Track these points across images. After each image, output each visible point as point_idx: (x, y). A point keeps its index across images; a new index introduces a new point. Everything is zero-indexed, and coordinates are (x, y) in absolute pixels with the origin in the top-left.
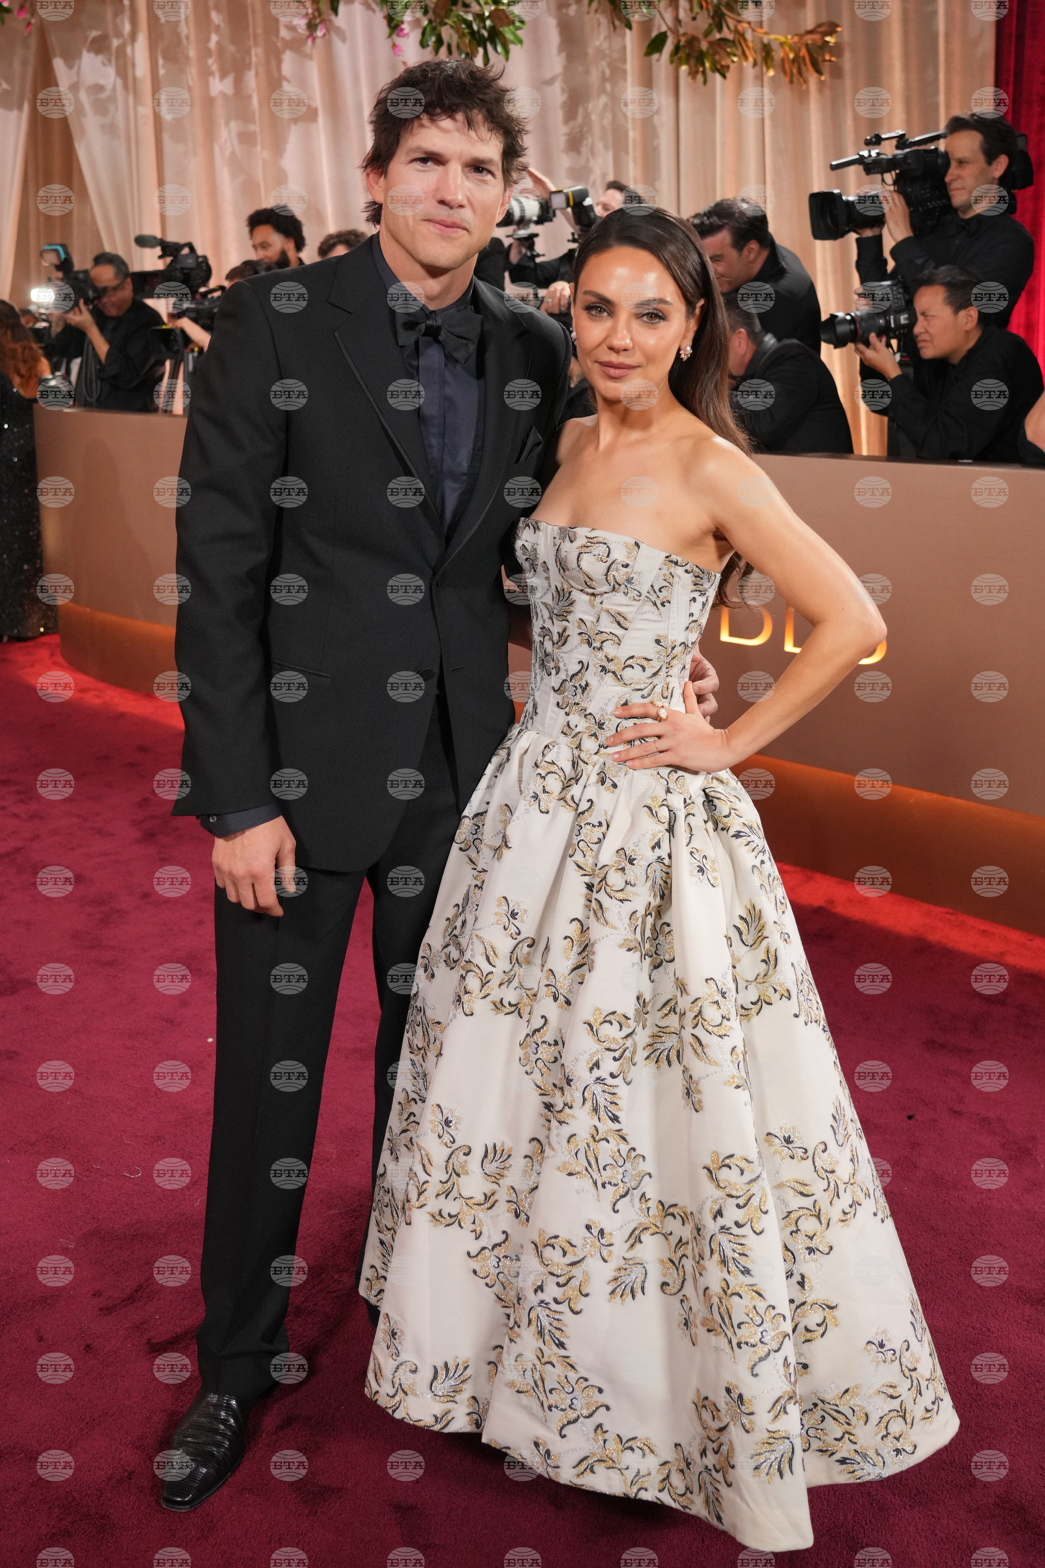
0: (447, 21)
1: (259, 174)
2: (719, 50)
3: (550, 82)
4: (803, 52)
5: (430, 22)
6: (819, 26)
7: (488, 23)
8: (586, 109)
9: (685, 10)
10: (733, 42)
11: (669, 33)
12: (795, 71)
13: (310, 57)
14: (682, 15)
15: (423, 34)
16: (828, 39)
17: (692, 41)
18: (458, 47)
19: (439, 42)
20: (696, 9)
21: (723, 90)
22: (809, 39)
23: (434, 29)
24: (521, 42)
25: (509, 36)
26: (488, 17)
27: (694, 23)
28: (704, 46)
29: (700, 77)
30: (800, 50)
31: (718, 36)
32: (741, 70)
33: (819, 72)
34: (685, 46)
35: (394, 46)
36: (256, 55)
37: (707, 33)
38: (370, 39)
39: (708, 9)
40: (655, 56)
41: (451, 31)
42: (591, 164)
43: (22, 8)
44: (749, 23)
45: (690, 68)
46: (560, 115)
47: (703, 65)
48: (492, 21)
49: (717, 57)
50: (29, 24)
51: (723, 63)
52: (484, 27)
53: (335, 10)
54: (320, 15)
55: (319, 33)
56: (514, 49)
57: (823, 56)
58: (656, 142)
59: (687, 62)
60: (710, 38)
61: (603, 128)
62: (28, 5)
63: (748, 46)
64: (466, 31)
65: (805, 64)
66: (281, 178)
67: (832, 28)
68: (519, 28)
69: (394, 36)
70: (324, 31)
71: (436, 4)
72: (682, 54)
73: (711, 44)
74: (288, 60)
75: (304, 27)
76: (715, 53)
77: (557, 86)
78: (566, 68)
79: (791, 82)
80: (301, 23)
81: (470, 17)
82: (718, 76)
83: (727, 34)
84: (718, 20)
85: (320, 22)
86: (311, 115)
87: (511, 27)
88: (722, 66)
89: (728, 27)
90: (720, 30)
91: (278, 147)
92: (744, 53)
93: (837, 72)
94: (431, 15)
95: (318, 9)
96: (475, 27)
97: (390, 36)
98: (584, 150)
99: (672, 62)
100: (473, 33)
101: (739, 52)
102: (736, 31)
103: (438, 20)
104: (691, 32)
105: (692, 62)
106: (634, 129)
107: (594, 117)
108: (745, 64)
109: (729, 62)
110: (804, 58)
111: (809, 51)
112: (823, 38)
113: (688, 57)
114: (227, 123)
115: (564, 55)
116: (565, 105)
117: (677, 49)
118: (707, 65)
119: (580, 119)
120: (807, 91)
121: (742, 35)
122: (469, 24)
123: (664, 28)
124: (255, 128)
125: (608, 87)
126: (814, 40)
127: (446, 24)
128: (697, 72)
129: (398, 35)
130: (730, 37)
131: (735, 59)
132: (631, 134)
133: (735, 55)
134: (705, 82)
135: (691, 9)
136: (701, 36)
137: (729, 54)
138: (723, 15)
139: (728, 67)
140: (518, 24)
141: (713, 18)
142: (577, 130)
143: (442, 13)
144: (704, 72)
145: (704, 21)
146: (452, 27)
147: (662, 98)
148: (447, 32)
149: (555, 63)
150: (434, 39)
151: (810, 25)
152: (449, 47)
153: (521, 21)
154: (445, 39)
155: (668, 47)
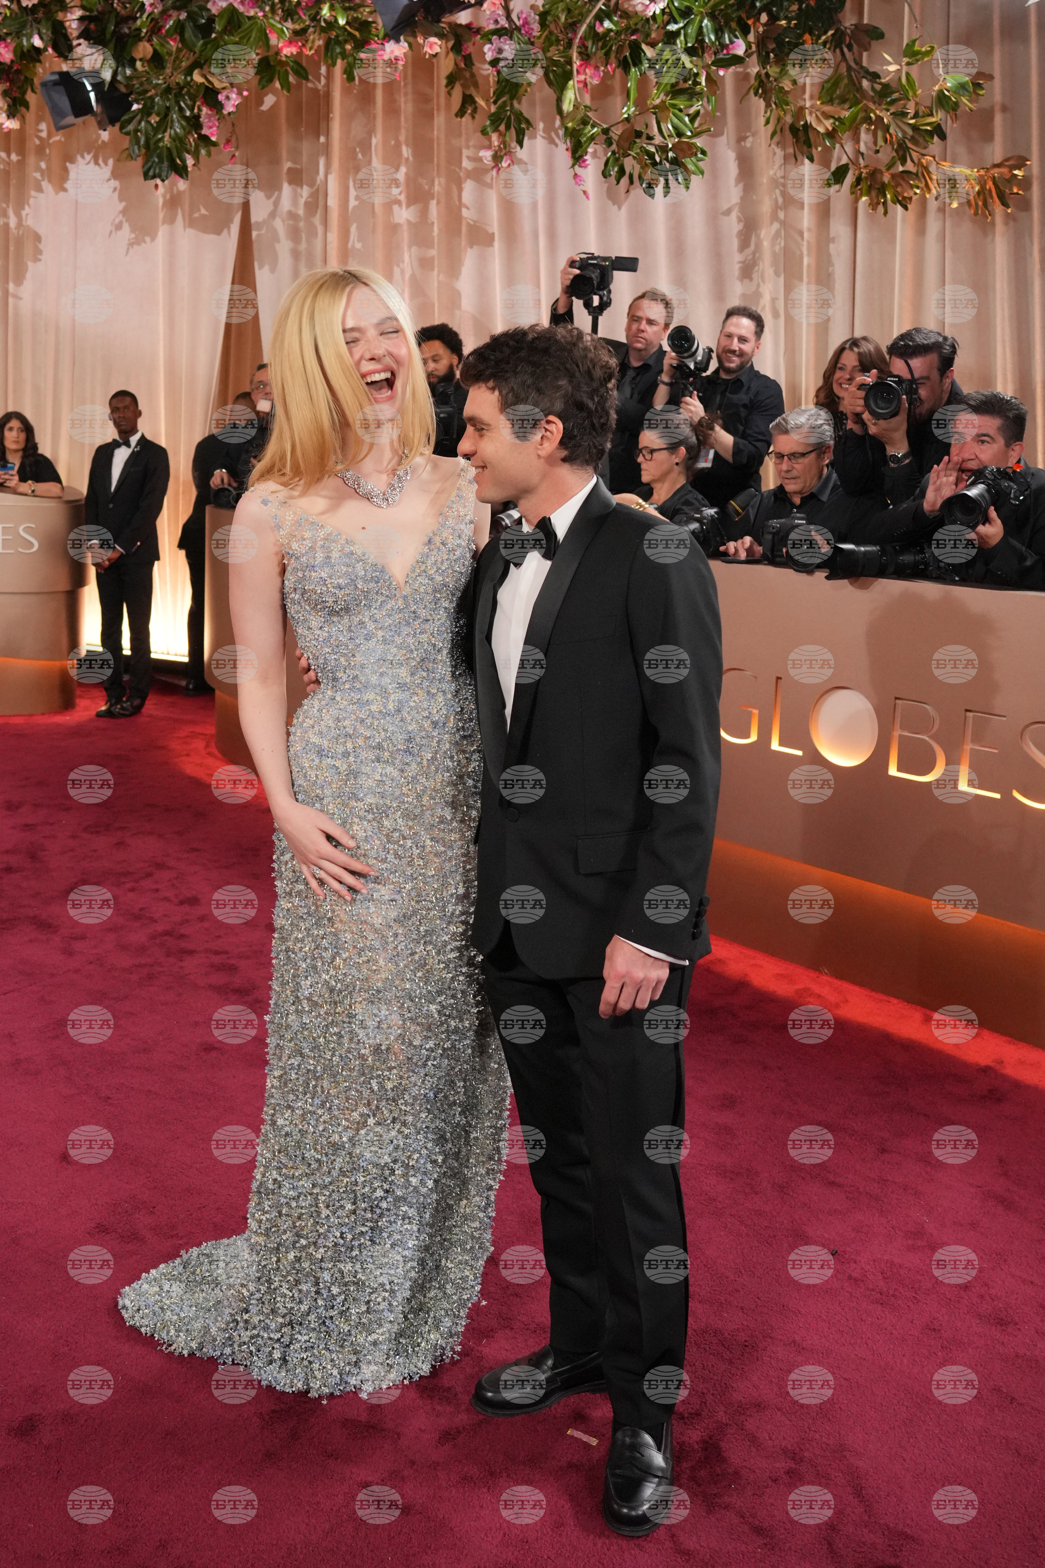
0: (630, 152)
1: (434, 295)
2: (902, 182)
3: (728, 212)
4: (990, 185)
5: (614, 153)
6: (1007, 160)
7: (671, 154)
8: (758, 236)
9: (866, 143)
10: (916, 175)
11: (850, 166)
12: (980, 203)
13: (490, 186)
14: (863, 148)
15: (606, 164)
16: (1016, 172)
17: (874, 173)
18: (640, 177)
19: (622, 172)
20: (880, 142)
21: (904, 220)
22: (996, 172)
23: (617, 160)
24: (702, 173)
25: (691, 167)
26: (671, 149)
27: (877, 155)
28: (886, 178)
29: (881, 208)
30: (985, 183)
31: (901, 169)
32: (923, 202)
33: (1005, 204)
34: (866, 178)
35: (576, 176)
36: (440, 184)
37: (890, 166)
38: (550, 171)
39: (892, 143)
40: (836, 188)
41: (634, 162)
42: (761, 290)
43: (228, 142)
44: (934, 157)
45: (871, 199)
46: (735, 243)
47: (885, 196)
48: (675, 152)
49: (899, 189)
50: (234, 156)
51: (906, 195)
52: (667, 159)
53: (520, 143)
54: (505, 147)
55: (504, 164)
56: (695, 180)
57: (1011, 189)
58: (831, 269)
59: (868, 193)
60: (893, 171)
61: (774, 255)
62: (233, 140)
63: (931, 179)
64: (649, 162)
65: (992, 197)
66: (454, 299)
67: (1021, 162)
68: (701, 160)
69: (576, 167)
70: (509, 162)
71: (620, 136)
72: (863, 186)
73: (893, 176)
74: (469, 189)
75: (490, 158)
76: (898, 185)
77: (734, 215)
78: (742, 198)
79: (976, 214)
80: (487, 155)
81: (653, 149)
82: (899, 207)
83: (910, 166)
84: (902, 153)
85: (506, 154)
86: (489, 240)
87: (694, 158)
88: (904, 198)
89: (912, 161)
90: (904, 162)
91: (453, 268)
92: (927, 185)
93: (1025, 205)
94: (614, 147)
95: (504, 143)
96: (658, 159)
97: (573, 166)
98: (755, 276)
99: (852, 193)
101: (922, 185)
102: (920, 164)
103: (621, 152)
104: (873, 164)
105: (874, 193)
106: (809, 255)
107: (766, 244)
108: (928, 196)
109: (911, 194)
110: (990, 190)
111: (995, 183)
112: (1011, 171)
113: (870, 188)
114: (410, 247)
115: (741, 185)
116: (740, 234)
117: (858, 180)
118: (889, 196)
119: (752, 247)
120: (993, 224)
121: (926, 168)
122: (651, 156)
123: (844, 160)
124: (433, 252)
125: (781, 215)
126: (1001, 174)
127: (629, 155)
128: (878, 203)
129: (580, 166)
130: (914, 170)
131: (918, 191)
132: (806, 261)
133: (918, 187)
134: (886, 213)
135: (875, 143)
136: (884, 169)
137: (912, 187)
138: (908, 148)
139: (910, 199)
140: (699, 155)
141: (897, 151)
142: (750, 257)
143: (626, 145)
144: (885, 204)
145: (886, 154)
146: (634, 158)
147: (839, 228)
148: (629, 164)
149: (732, 194)
150: (616, 169)
151: (998, 159)
152: (631, 177)
153: (704, 153)
154: (628, 170)
155: (850, 179)
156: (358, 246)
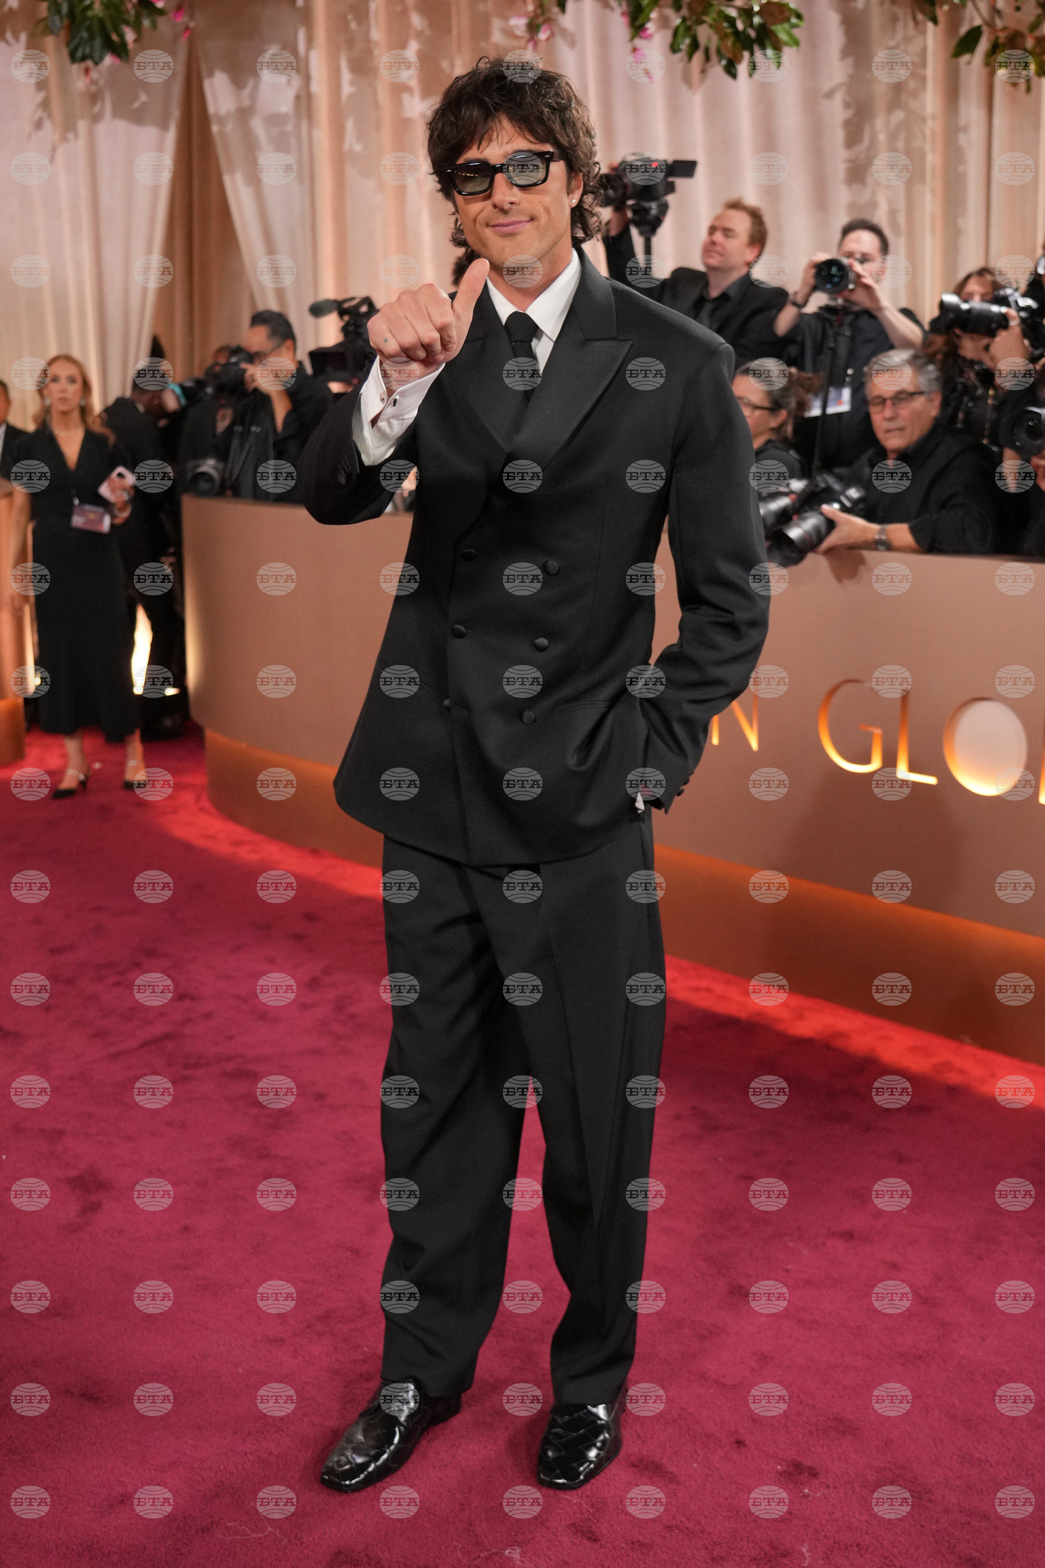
0: (705, 18)
3: (830, 95)
5: (684, 20)
7: (756, 23)
8: (872, 129)
11: (985, 29)
15: (675, 37)
17: (1015, 38)
18: (717, 54)
19: (694, 46)
23: (688, 29)
24: (797, 43)
25: (783, 36)
26: (758, 13)
27: (1019, 14)
28: (1029, 44)
29: (1022, 84)
34: (1004, 45)
35: (635, 50)
38: (604, 44)
40: (965, 58)
41: (710, 34)
43: (179, 9)
46: (840, 137)
48: (762, 17)
49: (1044, 58)
50: (185, 27)
52: (751, 25)
53: (562, 7)
54: (543, 13)
55: (544, 36)
56: (787, 55)
60: (1037, 35)
64: (729, 30)
68: (795, 29)
69: (637, 35)
70: (547, 32)
73: (1039, 41)
75: (525, 29)
76: (1043, 52)
77: (838, 98)
78: (850, 75)
80: (519, 24)
81: (733, 13)
82: (1044, 81)
85: (544, 22)
87: (786, 26)
94: (685, 11)
96: (740, 26)
97: (632, 38)
98: (867, 179)
99: (988, 63)
100: (736, 33)
103: (694, 17)
104: (1013, 25)
106: (933, 153)
107: (883, 138)
115: (848, 60)
116: (846, 124)
117: (995, 48)
119: (864, 142)
122: (732, 21)
123: (980, 20)
127: (703, 22)
128: (1019, 78)
129: (643, 35)
132: (930, 158)
134: (1029, 90)
136: (1027, 32)
140: (794, 20)
141: (1043, 7)
142: (861, 156)
143: (700, 8)
144: (1027, 78)
145: (1031, 13)
146: (711, 26)
147: (970, 108)
149: (836, 71)
150: (687, 41)
152: (707, 51)
153: (799, 16)
154: (702, 40)
155: (983, 46)
156: (358, 148)
